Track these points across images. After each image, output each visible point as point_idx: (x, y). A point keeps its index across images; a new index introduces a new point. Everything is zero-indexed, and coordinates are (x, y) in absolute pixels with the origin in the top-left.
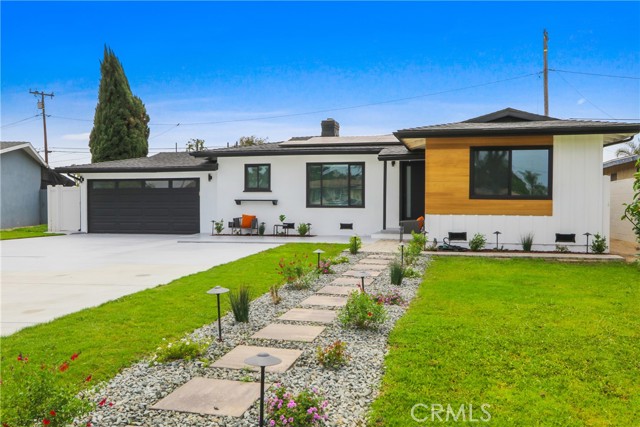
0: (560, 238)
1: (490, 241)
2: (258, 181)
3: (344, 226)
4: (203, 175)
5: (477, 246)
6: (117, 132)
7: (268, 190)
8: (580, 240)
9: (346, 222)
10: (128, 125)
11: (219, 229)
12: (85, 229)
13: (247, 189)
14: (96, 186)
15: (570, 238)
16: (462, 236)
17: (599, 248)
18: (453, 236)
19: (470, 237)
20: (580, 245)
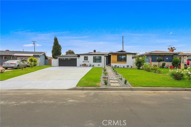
0: (127, 66)
1: (120, 67)
2: (86, 59)
3: (98, 65)
4: (77, 58)
5: (118, 67)
6: (57, 50)
7: (87, 60)
8: (130, 66)
9: (99, 64)
10: (59, 49)
11: (81, 66)
12: (58, 66)
13: (84, 60)
14: (60, 59)
15: (128, 66)
16: (116, 66)
17: (132, 67)
18: (115, 66)
19: (117, 66)
20: (130, 67)
